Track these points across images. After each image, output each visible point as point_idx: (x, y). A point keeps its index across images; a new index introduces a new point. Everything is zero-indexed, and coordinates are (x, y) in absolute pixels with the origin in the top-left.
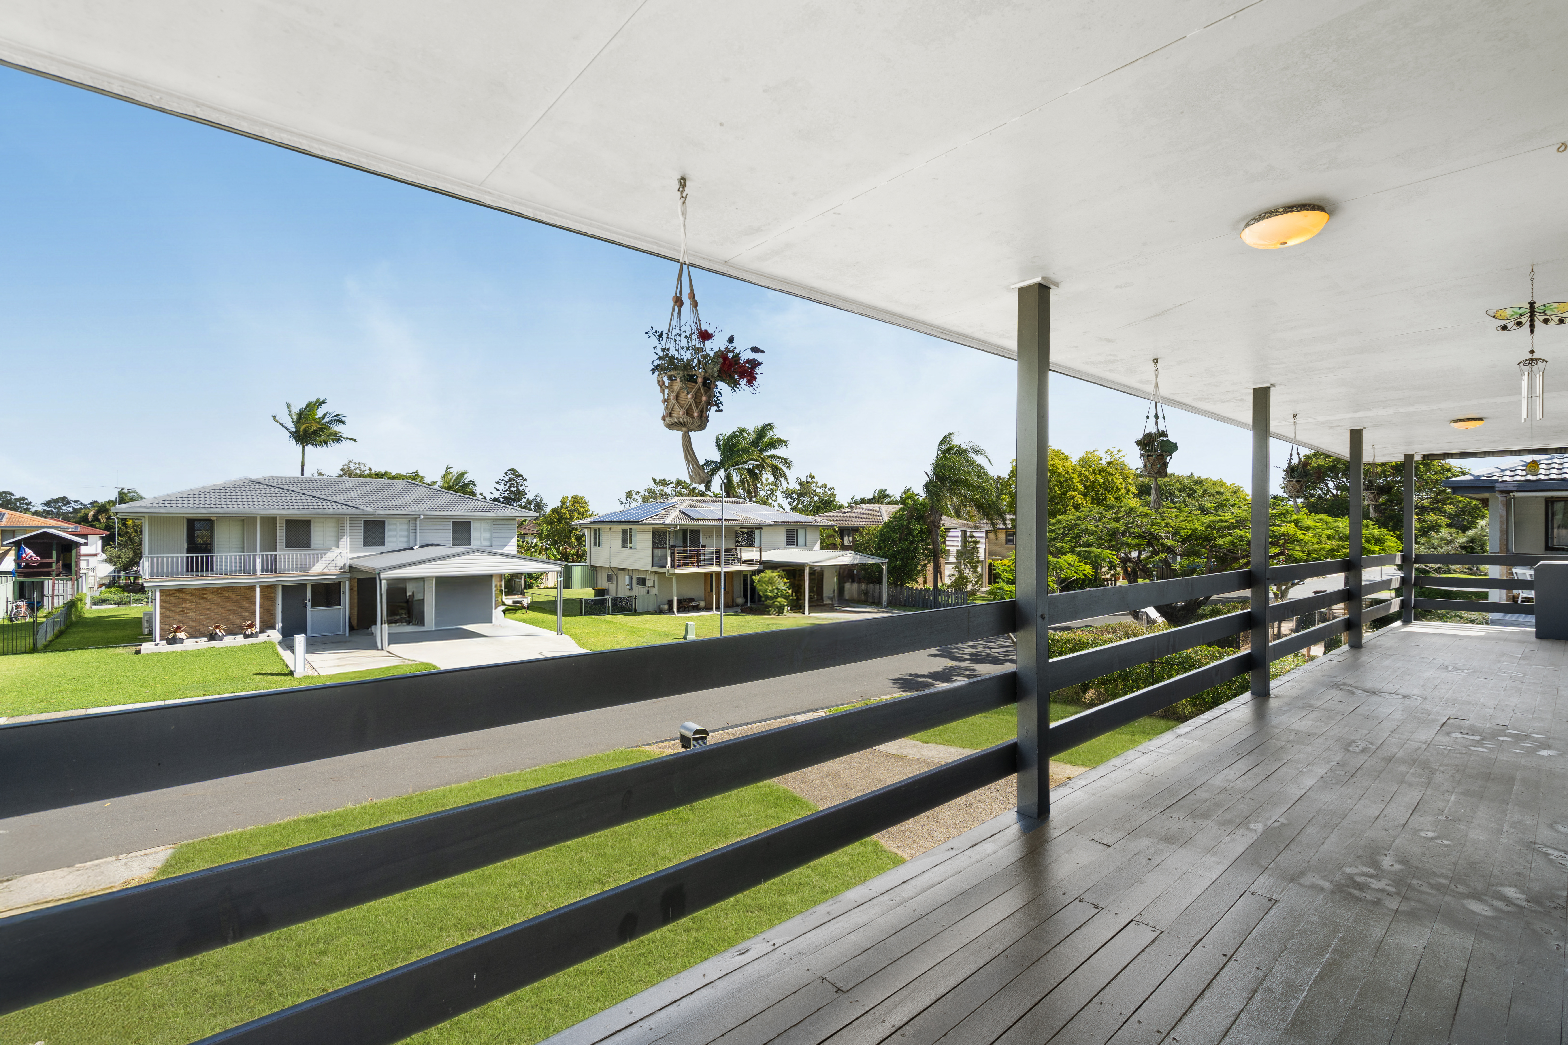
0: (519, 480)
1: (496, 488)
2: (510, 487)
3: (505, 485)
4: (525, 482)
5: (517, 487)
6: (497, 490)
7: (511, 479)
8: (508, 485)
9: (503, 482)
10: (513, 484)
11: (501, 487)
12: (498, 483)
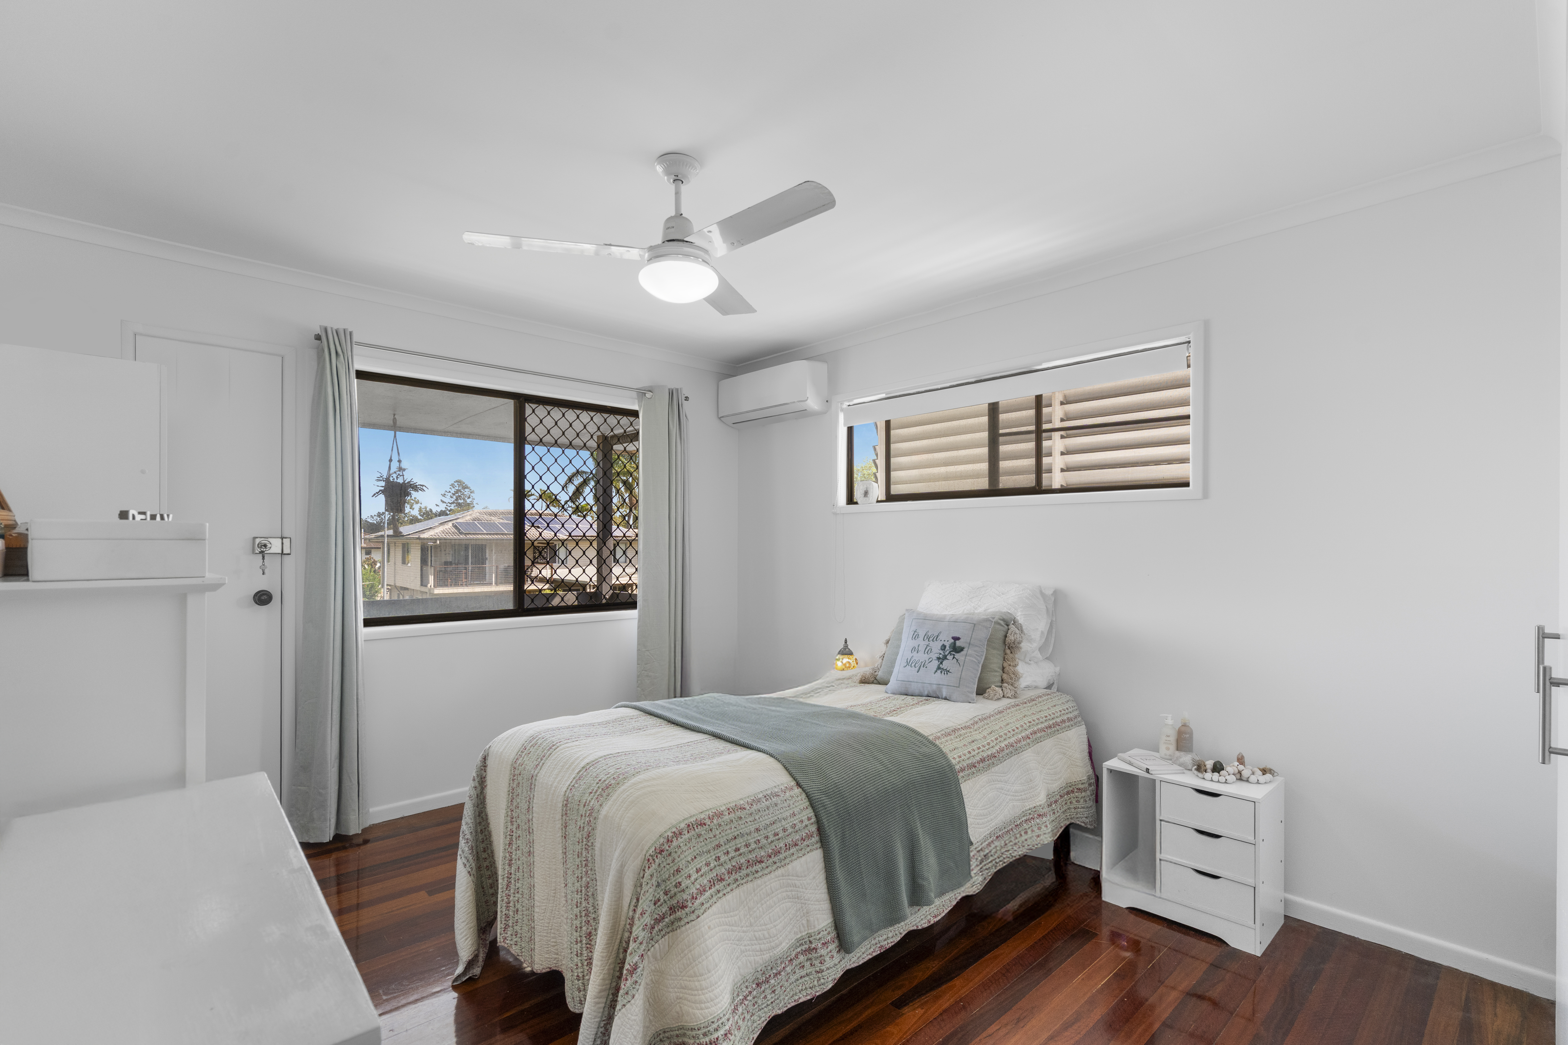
0: (467, 492)
1: (442, 501)
2: (457, 499)
3: (451, 497)
4: (472, 494)
5: (464, 499)
6: (443, 502)
7: (457, 491)
8: (455, 497)
9: (450, 494)
10: (460, 496)
11: (448, 500)
12: (444, 495)
